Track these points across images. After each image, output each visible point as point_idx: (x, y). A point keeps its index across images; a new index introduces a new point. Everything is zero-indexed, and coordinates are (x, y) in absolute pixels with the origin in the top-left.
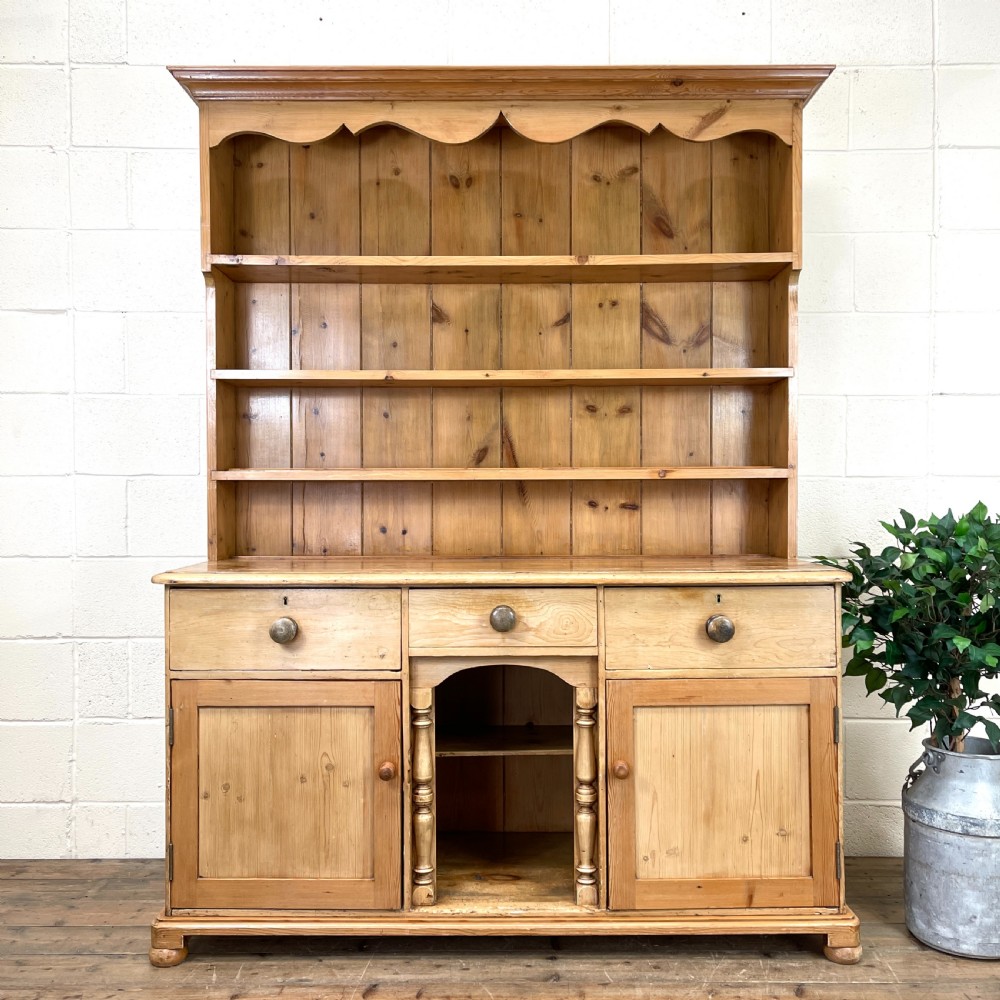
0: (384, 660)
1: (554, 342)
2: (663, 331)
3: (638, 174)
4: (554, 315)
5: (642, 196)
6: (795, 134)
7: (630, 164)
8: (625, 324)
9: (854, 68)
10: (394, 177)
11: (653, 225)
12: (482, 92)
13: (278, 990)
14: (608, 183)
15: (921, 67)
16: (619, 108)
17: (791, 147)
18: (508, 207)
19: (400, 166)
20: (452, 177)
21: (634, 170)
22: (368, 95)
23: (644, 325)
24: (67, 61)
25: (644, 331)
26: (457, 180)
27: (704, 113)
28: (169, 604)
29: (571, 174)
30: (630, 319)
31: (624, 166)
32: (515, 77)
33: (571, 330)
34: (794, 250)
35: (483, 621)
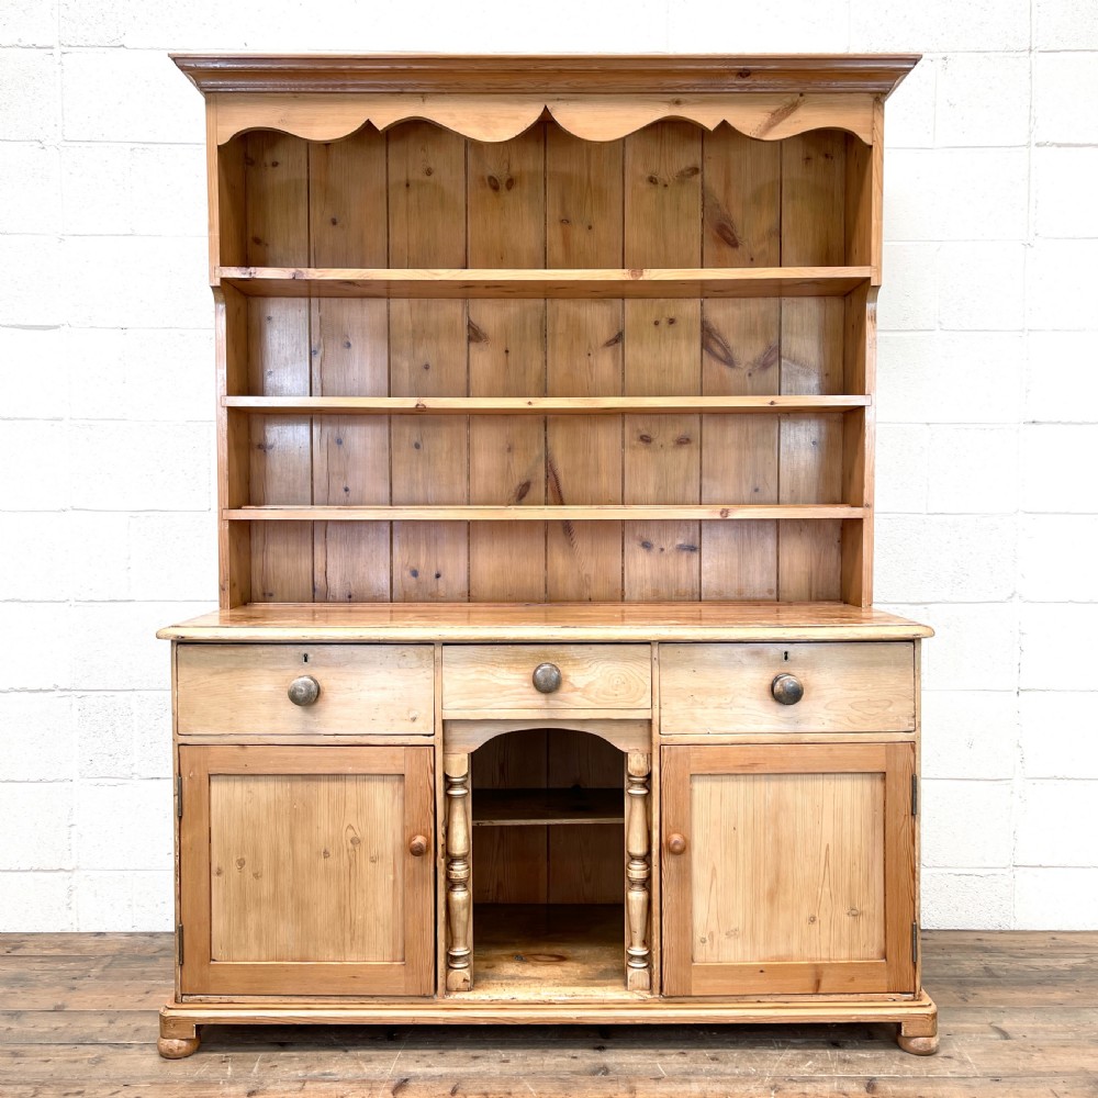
0: (416, 724)
1: (604, 364)
2: (725, 350)
3: (699, 176)
4: (605, 333)
5: (703, 199)
6: (876, 132)
7: (690, 164)
8: (683, 344)
9: (944, 55)
10: (427, 178)
11: (715, 233)
12: (523, 83)
13: (299, 1085)
14: (666, 186)
15: (1018, 54)
16: (678, 103)
17: (871, 147)
18: (554, 213)
19: (432, 165)
20: (491, 178)
21: (695, 171)
22: (396, 86)
23: (705, 345)
24: (56, 45)
25: (704, 351)
26: (495, 180)
27: (773, 108)
28: (176, 660)
29: (623, 175)
30: (689, 337)
31: (683, 167)
32: (561, 67)
33: (623, 350)
34: (873, 263)
35: (525, 681)
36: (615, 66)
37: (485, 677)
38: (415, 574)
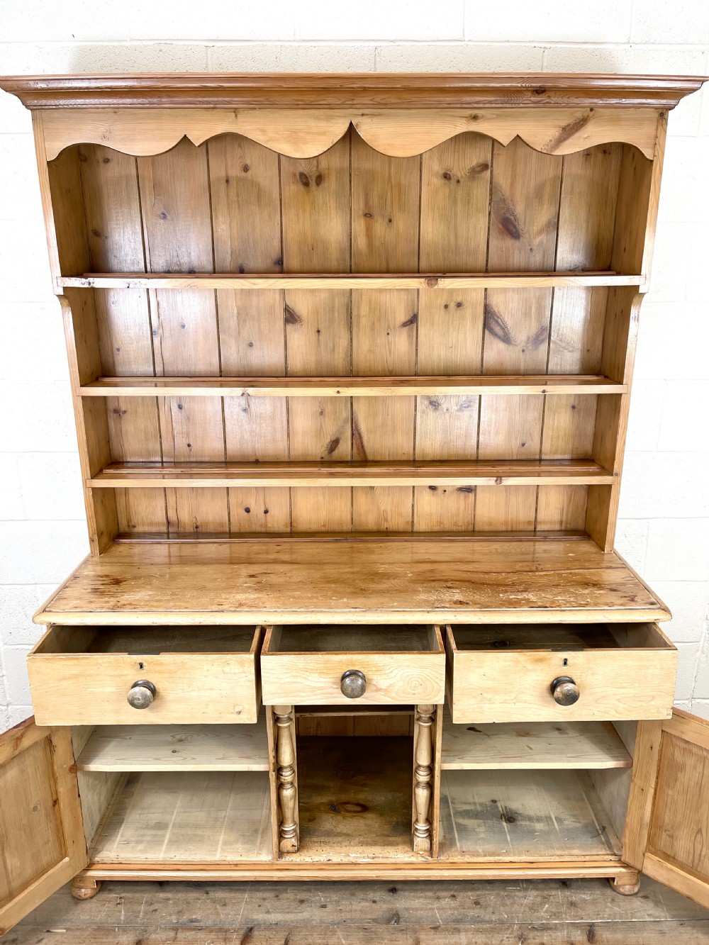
0: (241, 716)
1: (401, 341)
2: (503, 329)
3: (489, 171)
4: (402, 317)
5: (491, 194)
6: (658, 146)
7: (481, 161)
8: (469, 324)
10: (243, 174)
11: (501, 226)
14: (458, 181)
16: (475, 118)
17: (652, 161)
18: (358, 206)
19: (248, 162)
20: (302, 175)
21: (485, 167)
23: (486, 326)
25: (486, 332)
26: (306, 177)
27: (564, 123)
29: (421, 171)
30: (474, 320)
31: (474, 163)
32: (366, 86)
33: (417, 330)
34: (643, 273)
35: (335, 683)
36: (417, 84)
37: (299, 680)
38: (248, 510)
